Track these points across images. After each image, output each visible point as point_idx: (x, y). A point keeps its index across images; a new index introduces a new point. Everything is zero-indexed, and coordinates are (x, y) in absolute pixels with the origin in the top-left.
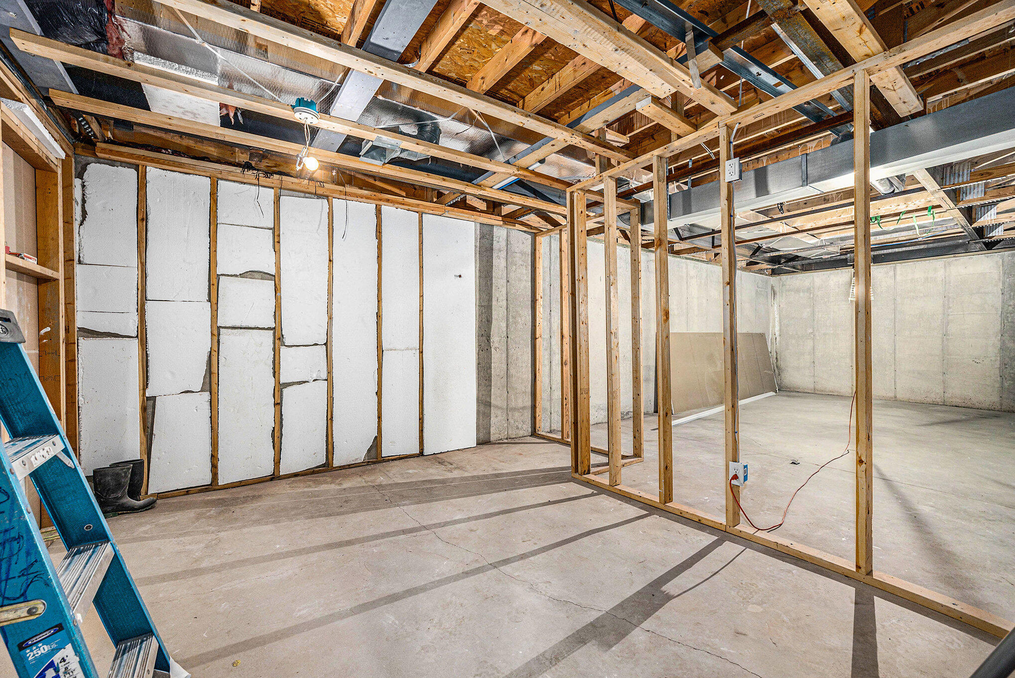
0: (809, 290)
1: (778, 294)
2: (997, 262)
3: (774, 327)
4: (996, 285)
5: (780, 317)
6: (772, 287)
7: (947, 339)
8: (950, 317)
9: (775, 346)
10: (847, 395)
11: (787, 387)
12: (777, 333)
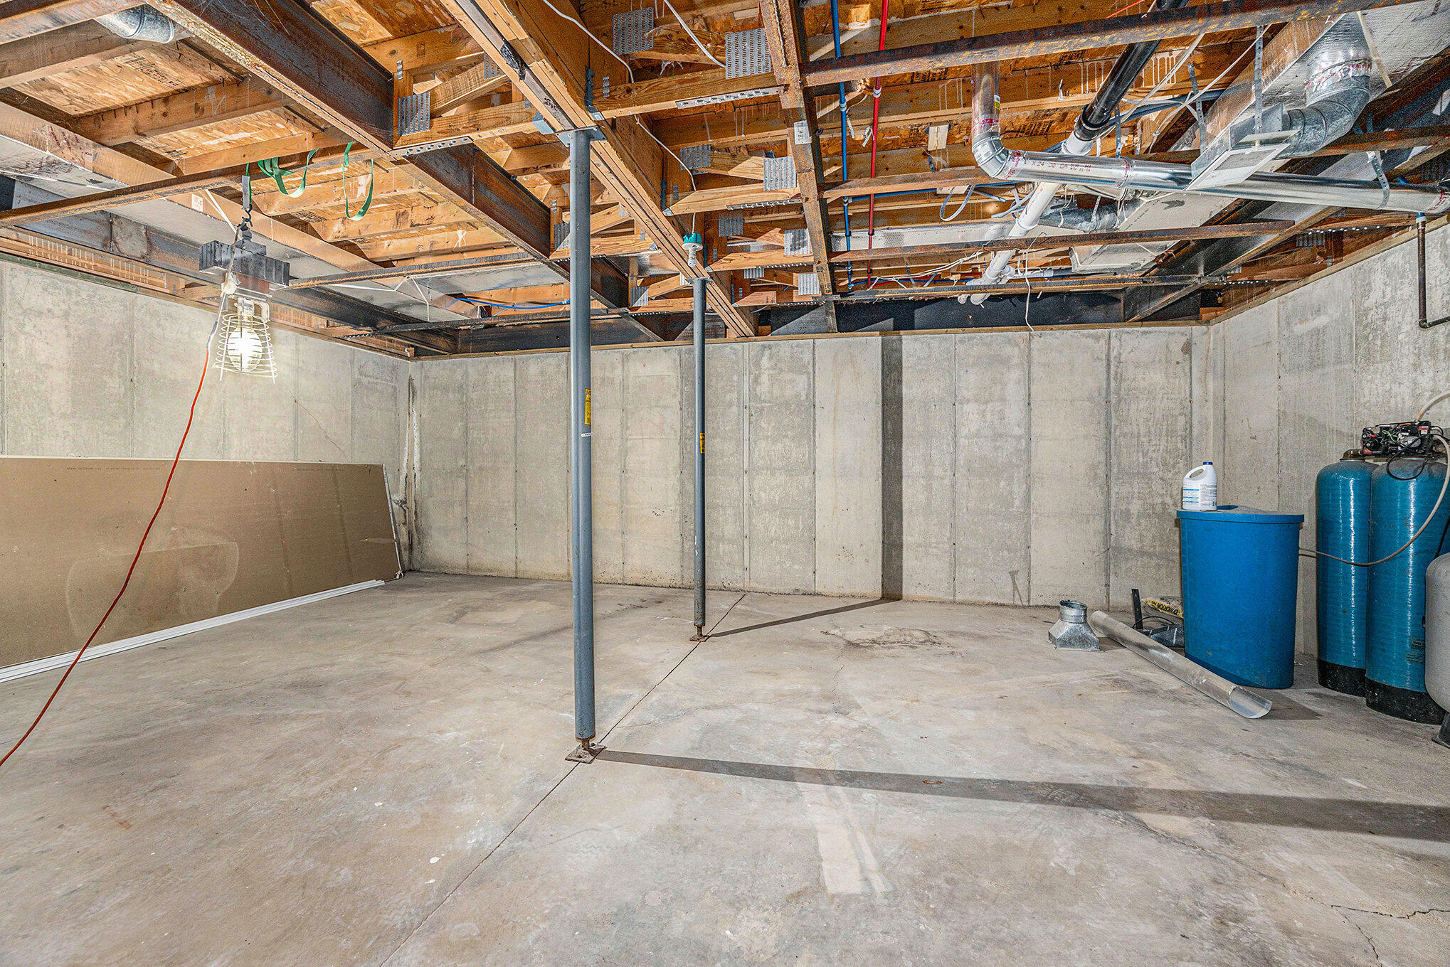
0: (461, 389)
1: (418, 393)
2: (675, 360)
3: (411, 455)
4: (674, 396)
5: (420, 437)
6: (411, 380)
7: (627, 479)
8: (629, 443)
9: (413, 490)
10: (510, 576)
11: (430, 566)
12: (417, 466)
